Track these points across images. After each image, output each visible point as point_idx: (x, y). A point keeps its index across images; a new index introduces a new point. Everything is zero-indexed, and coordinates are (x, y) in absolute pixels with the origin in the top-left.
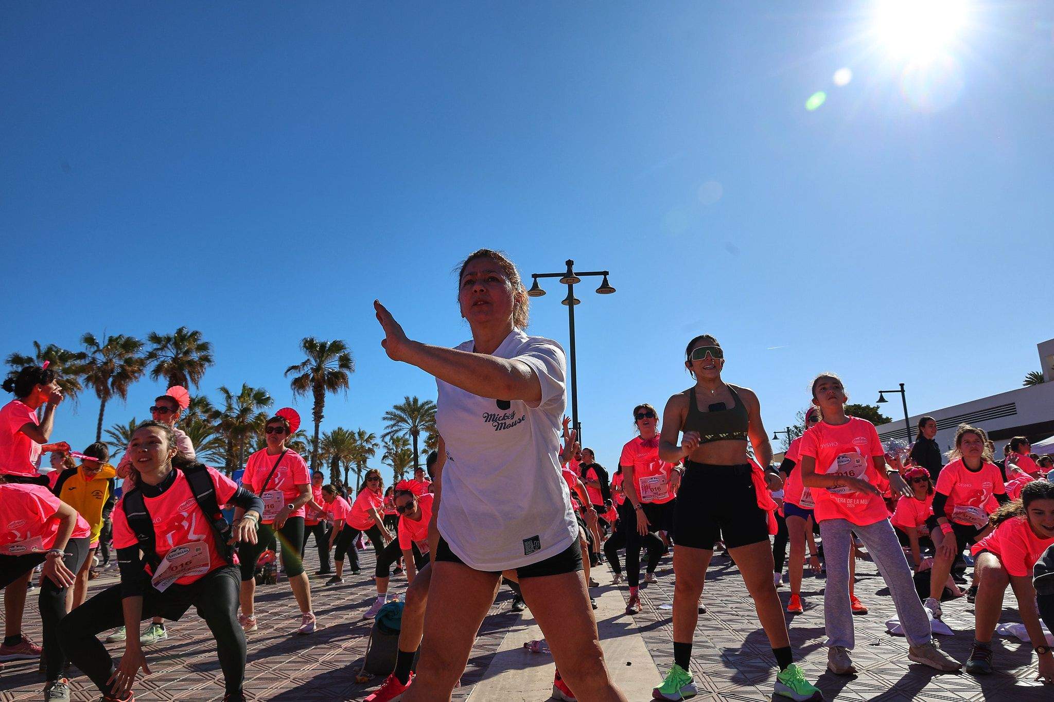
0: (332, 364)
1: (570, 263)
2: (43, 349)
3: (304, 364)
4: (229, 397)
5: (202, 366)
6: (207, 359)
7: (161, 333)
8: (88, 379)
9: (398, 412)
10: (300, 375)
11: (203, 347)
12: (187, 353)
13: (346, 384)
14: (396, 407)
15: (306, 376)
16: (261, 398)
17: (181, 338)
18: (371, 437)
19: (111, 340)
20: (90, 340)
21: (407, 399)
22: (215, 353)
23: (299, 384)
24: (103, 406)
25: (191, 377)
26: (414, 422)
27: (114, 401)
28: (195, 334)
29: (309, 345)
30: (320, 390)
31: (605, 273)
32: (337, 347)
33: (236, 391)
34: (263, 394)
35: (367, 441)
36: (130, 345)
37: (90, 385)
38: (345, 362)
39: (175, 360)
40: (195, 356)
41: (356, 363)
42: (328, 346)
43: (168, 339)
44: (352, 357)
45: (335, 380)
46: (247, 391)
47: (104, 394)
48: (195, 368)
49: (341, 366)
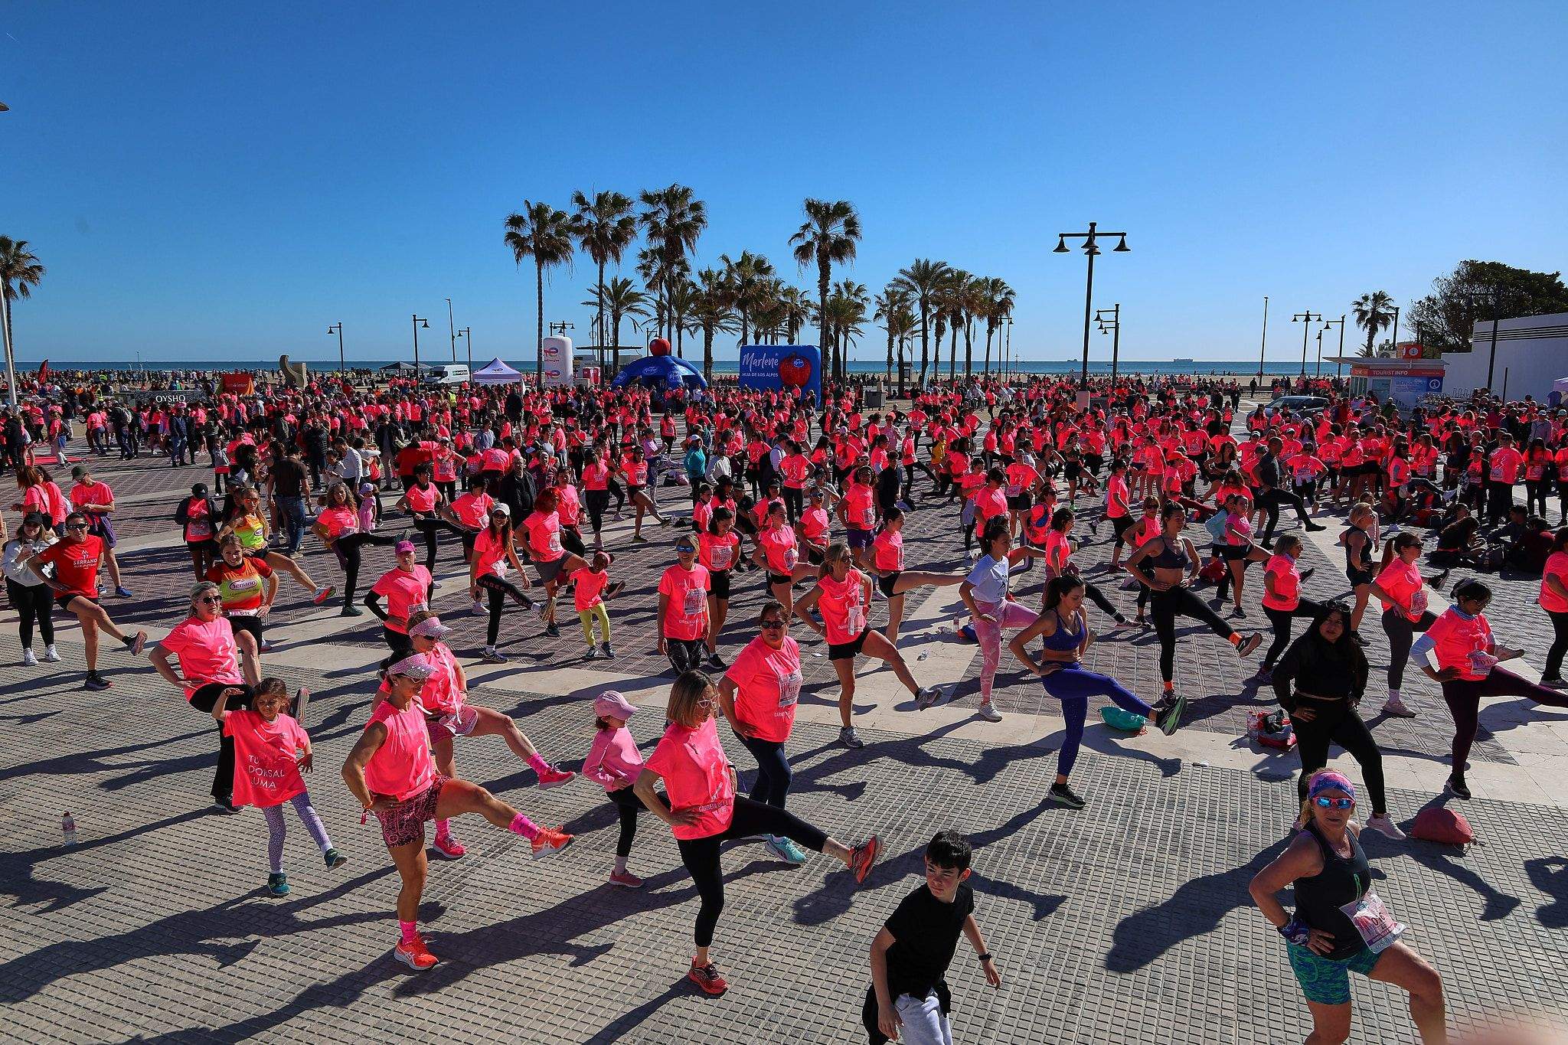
0: (837, 230)
1: (1093, 225)
2: (533, 206)
3: (806, 227)
4: (730, 266)
5: (696, 228)
6: (699, 220)
7: (651, 190)
8: (585, 243)
9: (906, 278)
10: (803, 243)
11: (696, 207)
12: (681, 215)
13: (853, 253)
14: (902, 272)
15: (810, 244)
16: (761, 267)
17: (673, 198)
18: (860, 290)
19: (601, 199)
20: (580, 199)
21: (918, 261)
22: (709, 213)
23: (803, 252)
24: (601, 272)
25: (688, 243)
26: (923, 290)
27: (610, 265)
28: (686, 191)
29: (813, 208)
30: (826, 262)
31: (1123, 234)
32: (842, 209)
33: (736, 259)
34: (763, 262)
35: (855, 295)
36: (619, 203)
37: (588, 249)
38: (851, 226)
39: (667, 221)
40: (689, 218)
41: (863, 229)
42: (832, 207)
43: (659, 196)
44: (858, 220)
45: (841, 249)
46: (746, 258)
47: (600, 257)
48: (689, 230)
49: (847, 233)
